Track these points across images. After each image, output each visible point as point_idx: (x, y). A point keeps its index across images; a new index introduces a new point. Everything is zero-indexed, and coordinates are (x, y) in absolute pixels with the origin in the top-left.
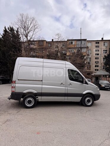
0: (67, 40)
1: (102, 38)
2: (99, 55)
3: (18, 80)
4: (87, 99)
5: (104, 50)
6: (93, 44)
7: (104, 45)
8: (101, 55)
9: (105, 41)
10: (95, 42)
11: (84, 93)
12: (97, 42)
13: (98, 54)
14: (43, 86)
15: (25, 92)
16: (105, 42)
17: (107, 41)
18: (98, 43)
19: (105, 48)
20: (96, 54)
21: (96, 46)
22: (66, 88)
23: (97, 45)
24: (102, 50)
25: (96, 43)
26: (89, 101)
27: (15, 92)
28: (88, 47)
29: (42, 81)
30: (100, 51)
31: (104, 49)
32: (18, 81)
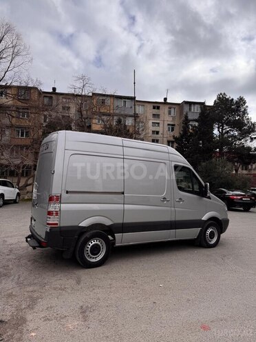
0: (91, 94)
1: (165, 99)
2: (160, 135)
3: (67, 192)
4: (209, 231)
5: (168, 125)
6: (148, 109)
7: (170, 113)
8: (163, 134)
9: (171, 106)
10: (152, 106)
11: (204, 218)
12: (156, 106)
13: (157, 133)
14: (126, 206)
15: (84, 224)
16: (170, 108)
17: (174, 106)
18: (158, 108)
19: (171, 119)
20: (153, 132)
21: (154, 115)
22: (173, 209)
23: (156, 111)
24: (166, 123)
25: (154, 108)
26: (212, 235)
27: (60, 227)
28: (137, 114)
29: (123, 193)
30: (161, 125)
31: (169, 123)
32: (68, 195)
